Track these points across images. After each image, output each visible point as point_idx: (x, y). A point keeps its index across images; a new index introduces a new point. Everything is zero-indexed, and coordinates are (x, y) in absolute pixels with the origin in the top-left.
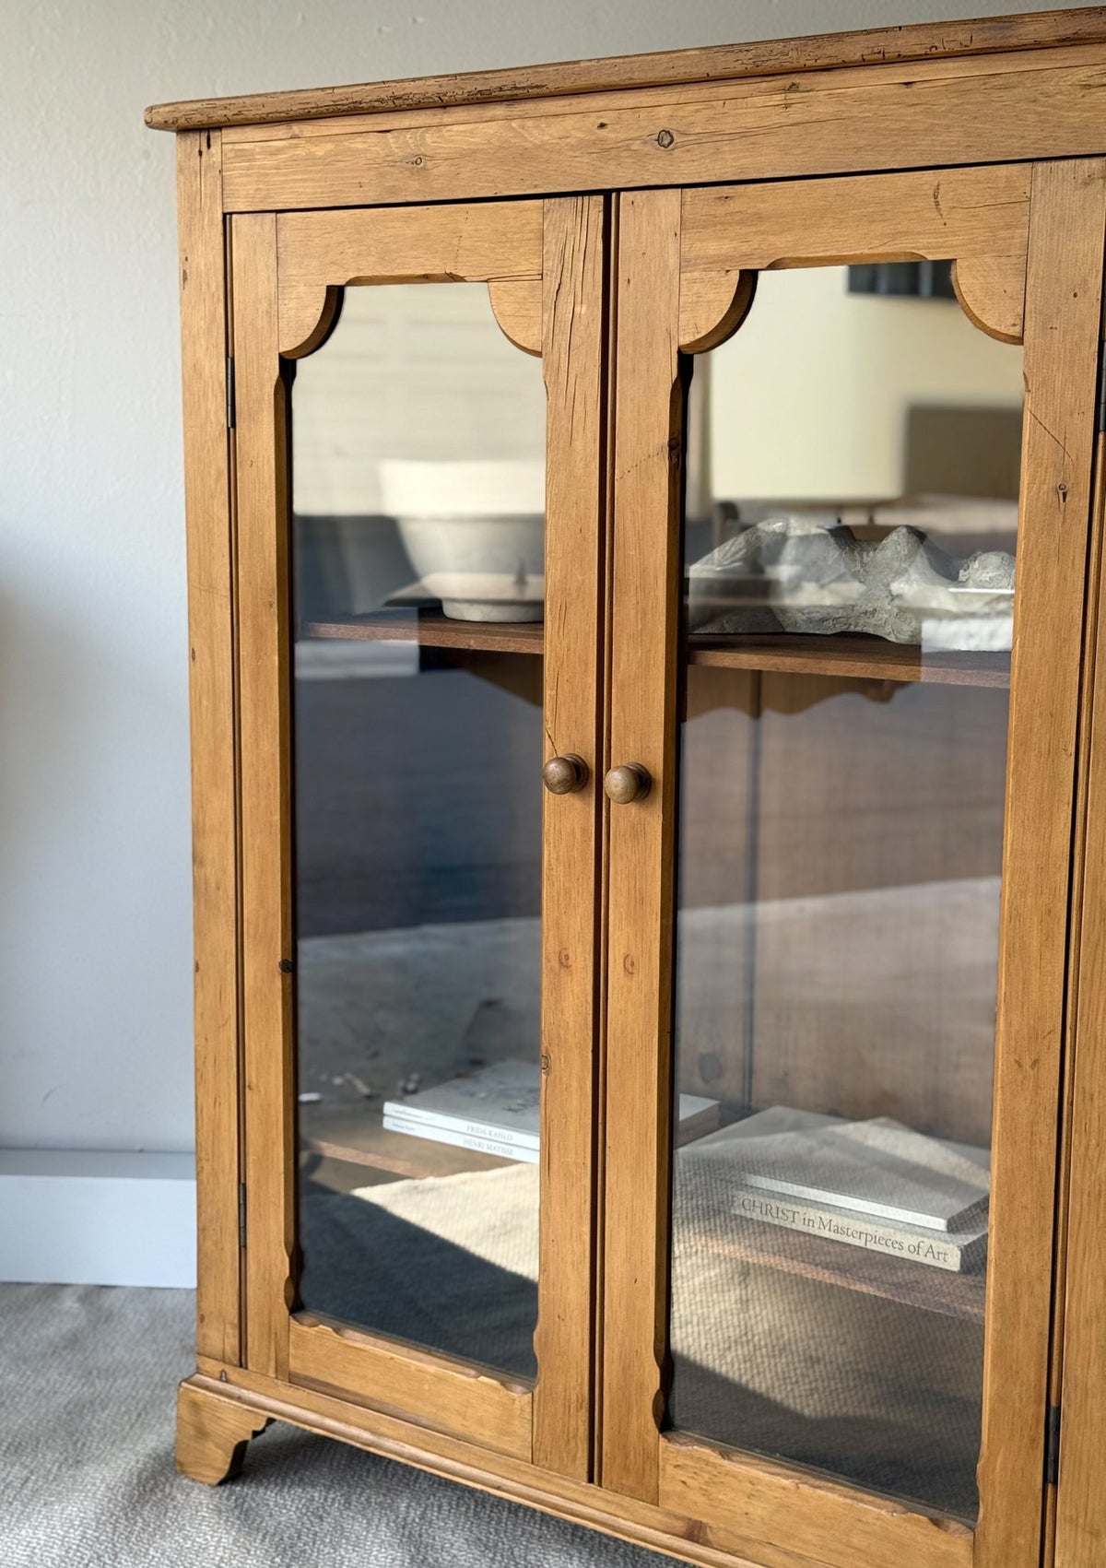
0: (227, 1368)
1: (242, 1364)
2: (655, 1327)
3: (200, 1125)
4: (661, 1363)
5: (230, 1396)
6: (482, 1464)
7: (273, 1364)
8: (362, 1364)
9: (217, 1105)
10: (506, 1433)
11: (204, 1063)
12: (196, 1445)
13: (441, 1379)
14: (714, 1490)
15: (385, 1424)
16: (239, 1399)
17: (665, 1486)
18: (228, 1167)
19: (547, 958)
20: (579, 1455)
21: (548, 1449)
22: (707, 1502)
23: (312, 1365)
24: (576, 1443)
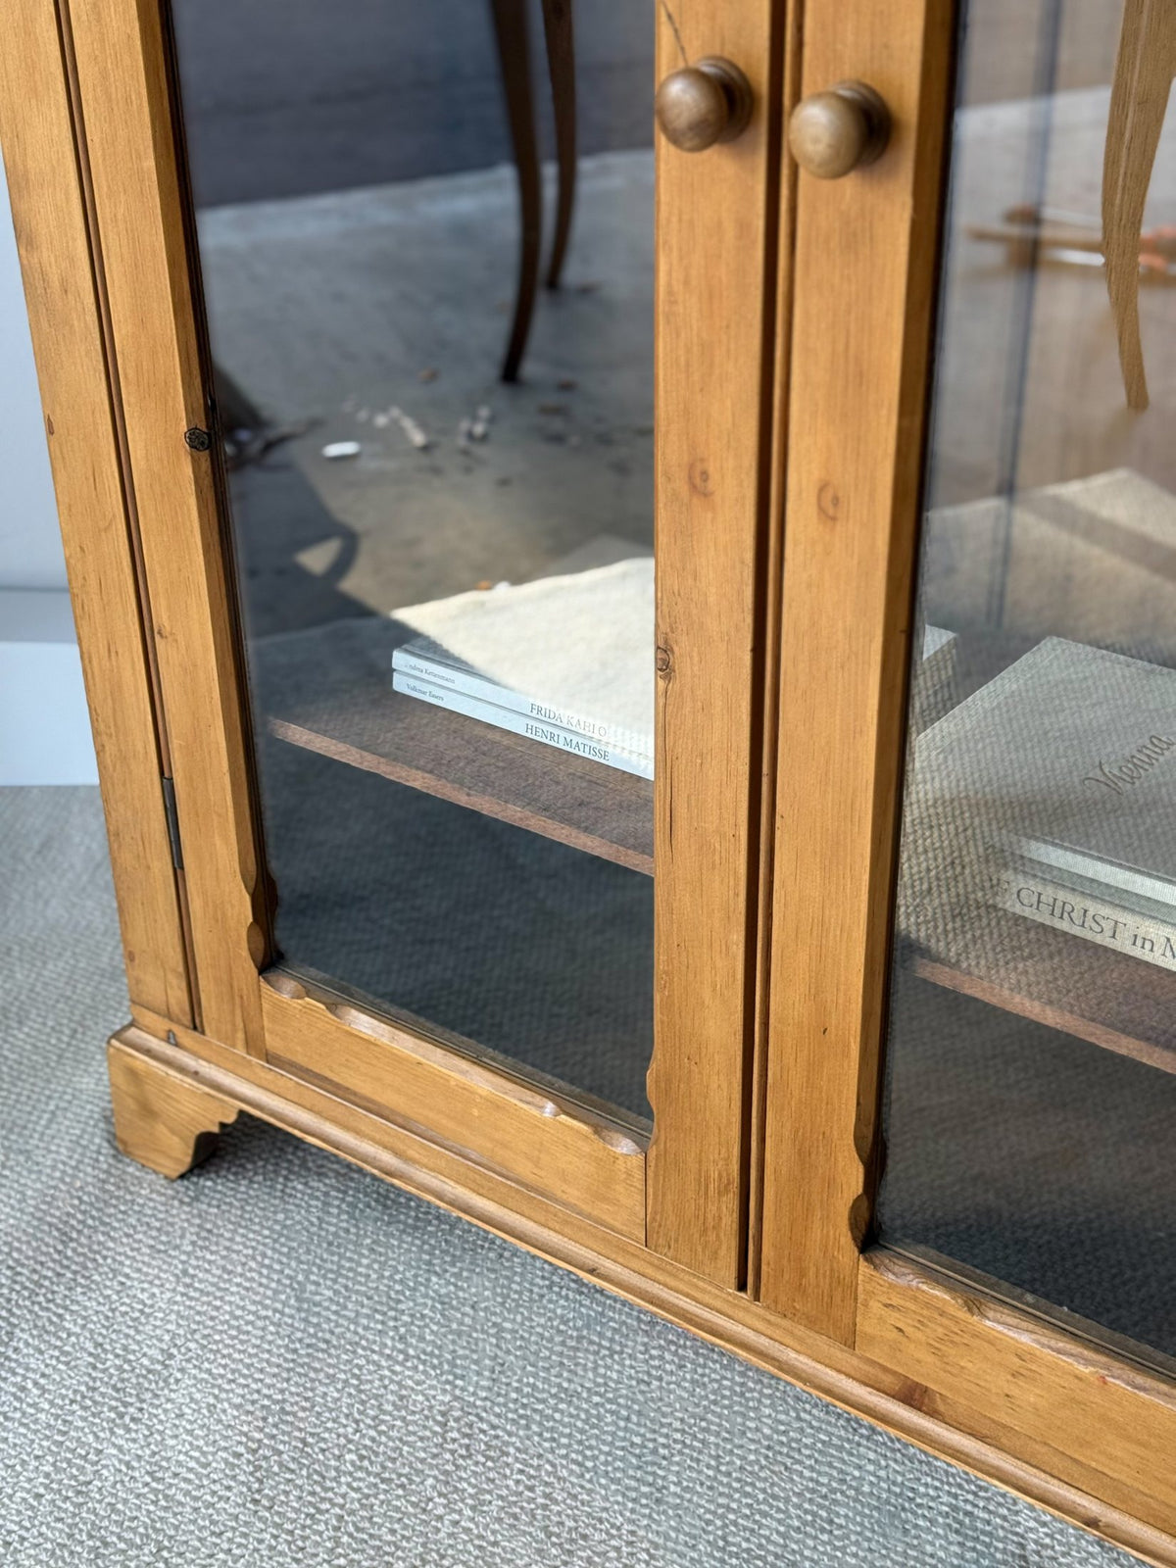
0: (176, 1028)
1: (196, 1026)
2: (858, 1104)
3: (91, 682)
4: (865, 1155)
5: (182, 1069)
6: (567, 1230)
7: (240, 1035)
8: (374, 1062)
9: (113, 654)
10: (605, 1199)
11: (83, 586)
12: (141, 1124)
13: (497, 1106)
14: (953, 1352)
15: (414, 1146)
16: (195, 1075)
17: (866, 1325)
18: (142, 751)
19: (665, 473)
20: (723, 1252)
21: (673, 1234)
22: (938, 1363)
23: (299, 1048)
24: (718, 1236)
